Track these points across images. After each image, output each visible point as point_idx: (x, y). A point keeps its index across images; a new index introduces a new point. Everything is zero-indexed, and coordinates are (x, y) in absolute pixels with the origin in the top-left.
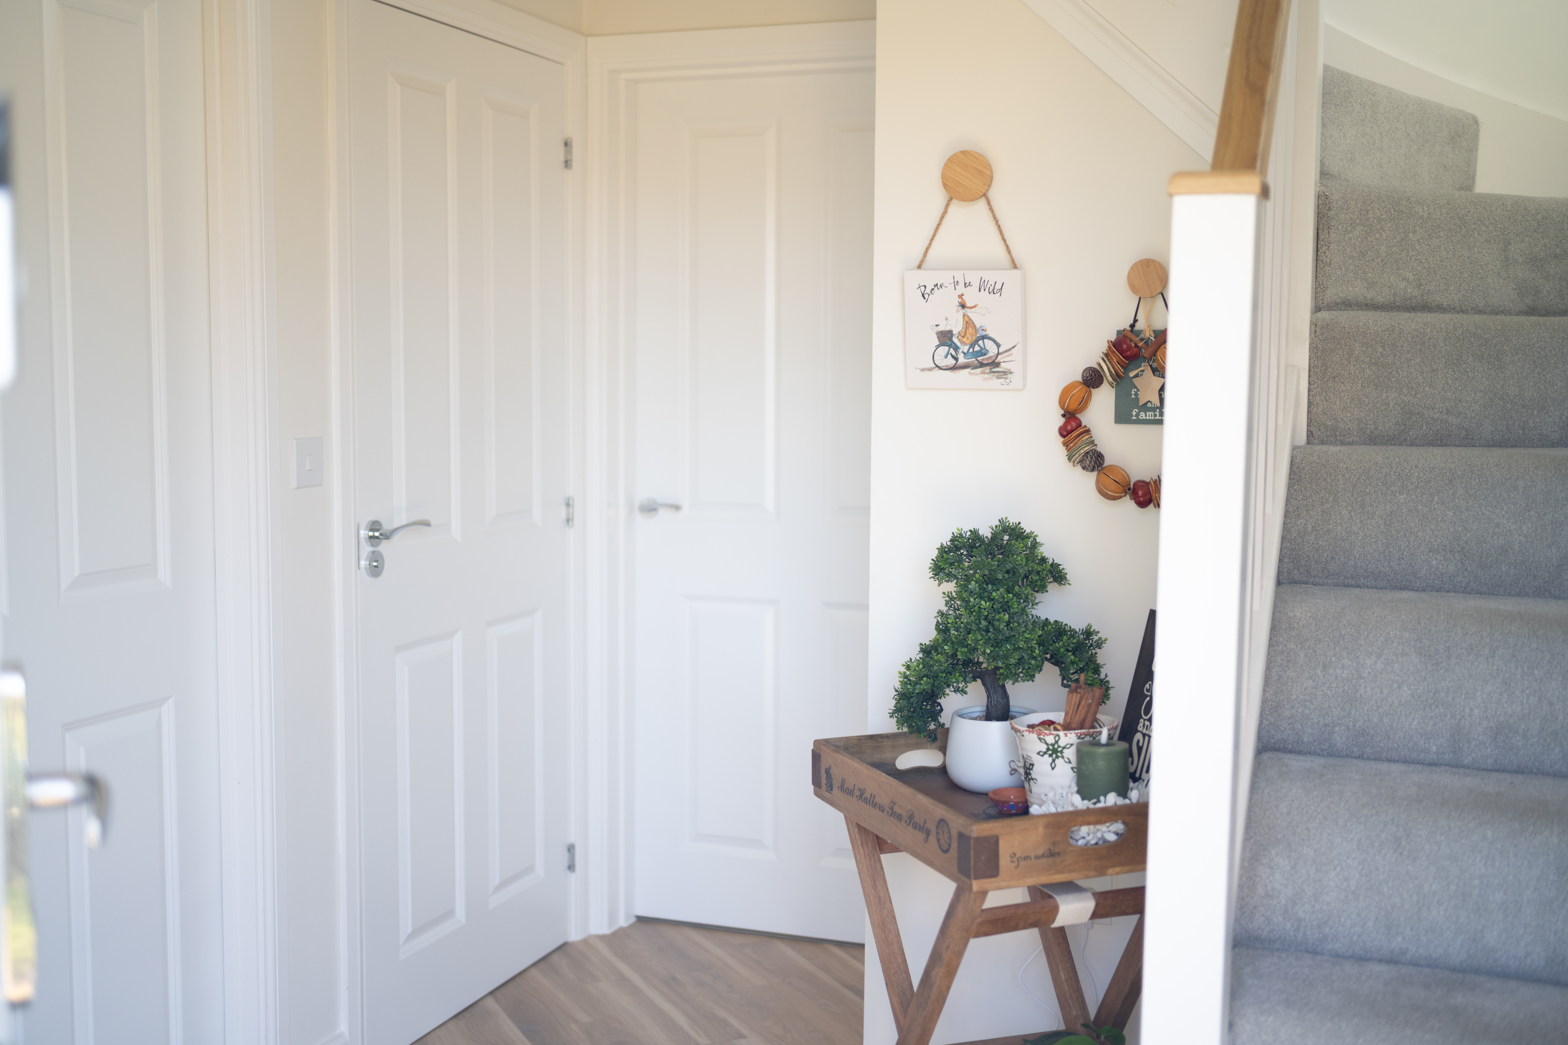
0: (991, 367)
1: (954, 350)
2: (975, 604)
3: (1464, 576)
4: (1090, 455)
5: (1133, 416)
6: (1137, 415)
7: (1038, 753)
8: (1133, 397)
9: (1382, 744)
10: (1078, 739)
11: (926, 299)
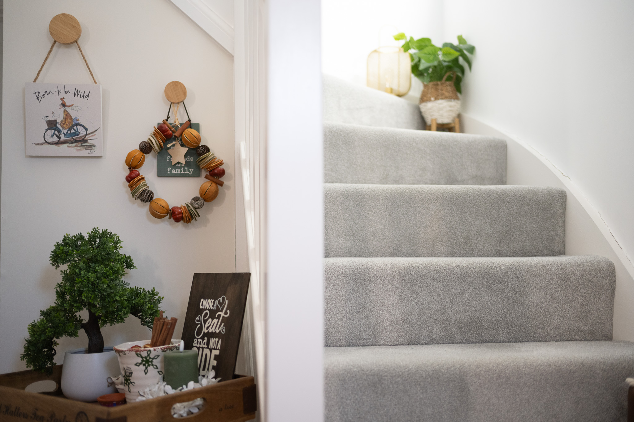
0: (82, 143)
1: (58, 132)
2: (85, 276)
3: (355, 249)
4: (146, 192)
5: (168, 172)
6: (171, 171)
7: (136, 365)
8: (168, 160)
9: (337, 337)
10: (162, 351)
11: (40, 101)
